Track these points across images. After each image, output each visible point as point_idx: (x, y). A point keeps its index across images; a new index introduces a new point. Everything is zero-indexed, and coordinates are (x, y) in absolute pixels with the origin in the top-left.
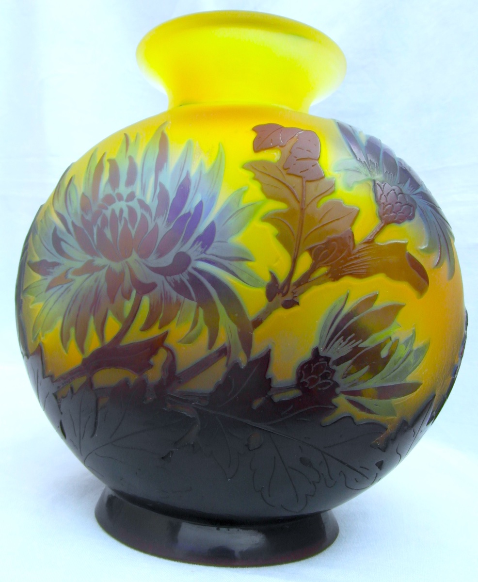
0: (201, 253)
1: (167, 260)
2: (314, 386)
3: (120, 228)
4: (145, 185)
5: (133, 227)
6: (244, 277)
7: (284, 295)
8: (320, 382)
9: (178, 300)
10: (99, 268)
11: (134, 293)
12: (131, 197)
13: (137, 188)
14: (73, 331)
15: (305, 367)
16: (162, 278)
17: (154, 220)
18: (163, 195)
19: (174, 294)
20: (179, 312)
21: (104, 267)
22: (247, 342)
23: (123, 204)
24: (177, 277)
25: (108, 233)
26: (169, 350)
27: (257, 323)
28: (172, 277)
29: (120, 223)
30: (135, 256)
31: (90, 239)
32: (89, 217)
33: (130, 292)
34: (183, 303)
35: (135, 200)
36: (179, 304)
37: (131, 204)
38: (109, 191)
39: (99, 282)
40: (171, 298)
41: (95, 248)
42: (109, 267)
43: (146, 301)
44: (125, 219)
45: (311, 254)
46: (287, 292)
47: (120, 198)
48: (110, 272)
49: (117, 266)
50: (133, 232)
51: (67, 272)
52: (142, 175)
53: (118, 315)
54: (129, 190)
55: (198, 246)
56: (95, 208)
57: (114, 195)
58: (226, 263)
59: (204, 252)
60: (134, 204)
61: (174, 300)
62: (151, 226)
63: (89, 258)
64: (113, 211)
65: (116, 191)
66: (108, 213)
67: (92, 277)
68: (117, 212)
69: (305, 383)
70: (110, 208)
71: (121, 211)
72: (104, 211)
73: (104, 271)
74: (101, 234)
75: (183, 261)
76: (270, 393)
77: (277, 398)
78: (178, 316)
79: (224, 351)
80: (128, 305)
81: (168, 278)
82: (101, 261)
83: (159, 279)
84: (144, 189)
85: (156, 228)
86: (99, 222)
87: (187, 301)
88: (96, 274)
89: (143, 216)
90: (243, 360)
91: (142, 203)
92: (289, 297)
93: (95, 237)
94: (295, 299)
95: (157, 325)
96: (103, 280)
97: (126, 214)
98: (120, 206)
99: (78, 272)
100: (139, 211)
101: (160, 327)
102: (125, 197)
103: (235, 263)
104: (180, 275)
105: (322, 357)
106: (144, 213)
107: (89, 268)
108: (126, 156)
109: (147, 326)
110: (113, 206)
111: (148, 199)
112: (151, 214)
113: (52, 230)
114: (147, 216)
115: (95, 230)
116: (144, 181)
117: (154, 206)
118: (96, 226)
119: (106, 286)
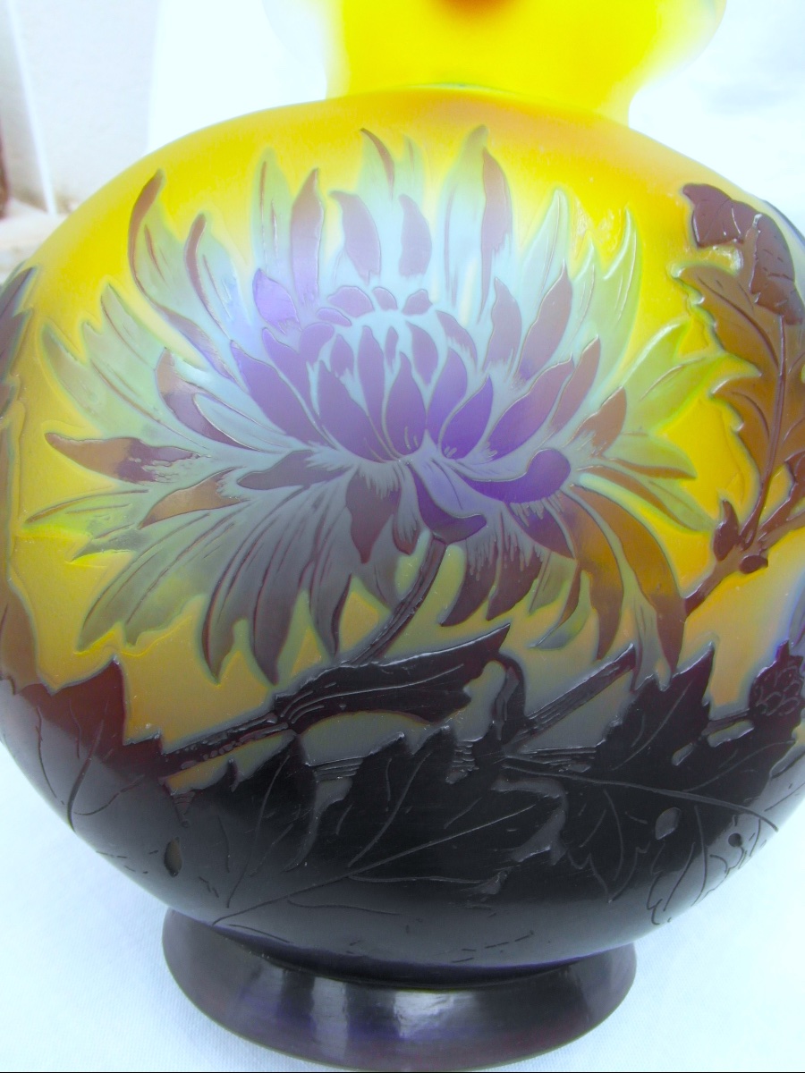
0: (593, 455)
1: (515, 466)
2: (774, 710)
3: (390, 378)
5: (427, 380)
6: (677, 509)
7: (746, 547)
8: (783, 703)
9: (534, 554)
10: (325, 475)
11: (425, 537)
12: (419, 303)
13: (433, 282)
14: (242, 629)
15: (766, 679)
16: (499, 505)
17: (484, 368)
18: (505, 311)
19: (527, 544)
20: (536, 582)
21: (340, 472)
22: (672, 640)
23: (397, 320)
24: (537, 506)
25: (354, 387)
26: (511, 665)
27: (695, 601)
28: (525, 505)
29: (390, 363)
30: (429, 450)
31: (299, 397)
32: (290, 339)
33: (416, 534)
34: (548, 561)
35: (431, 311)
36: (536, 566)
37: (417, 320)
38: (349, 276)
39: (327, 508)
40: (518, 551)
41: (314, 422)
42: (357, 473)
43: (454, 557)
44: (403, 355)
45: (791, 470)
46: (751, 541)
47: (388, 302)
48: (358, 486)
49: (380, 473)
50: (427, 393)
51: (218, 477)
52: (446, 253)
53: (381, 589)
54: (412, 286)
55: (586, 441)
56: (306, 318)
57: (369, 291)
58: (643, 480)
59: (601, 455)
60: (428, 322)
61: (527, 556)
62: (474, 382)
63: (296, 445)
64: (368, 334)
65: (374, 282)
66: (353, 335)
67: (304, 494)
68: (381, 337)
69: (762, 707)
70: (359, 323)
71: (393, 336)
72: (339, 329)
73: (342, 482)
74: (332, 387)
75: (552, 471)
76: (704, 733)
77: (715, 739)
78: (533, 590)
79: (630, 661)
80: (408, 567)
81: (514, 506)
82: (331, 454)
83: (493, 508)
84: (452, 288)
85: (487, 393)
86: (325, 354)
87: (556, 558)
88: (316, 489)
89: (454, 358)
90: (661, 673)
91: (449, 323)
92: (754, 551)
93: (314, 393)
94: (763, 555)
95: (484, 609)
96: (340, 498)
97: (405, 344)
98: (380, 322)
99: (253, 481)
100: (442, 343)
101: (490, 617)
102: (401, 302)
103: (661, 482)
104: (544, 500)
105: (792, 657)
106: (457, 348)
107: (292, 471)
108: (391, 196)
109: (457, 615)
110: (367, 319)
111: (465, 313)
112: (474, 355)
113: (153, 360)
114: (465, 356)
115: (313, 376)
116: (452, 269)
117: (482, 334)
118: (317, 366)
119: (347, 517)
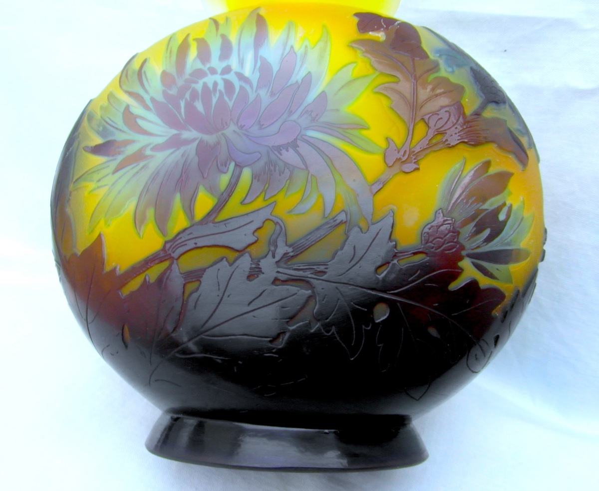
0: (312, 121)
2: (441, 249)
3: (214, 100)
4: (243, 60)
5: (231, 99)
8: (446, 245)
10: (187, 142)
11: (232, 166)
12: (227, 70)
13: (234, 62)
14: (151, 213)
16: (267, 148)
17: (256, 91)
18: (264, 68)
20: (288, 181)
21: (194, 140)
23: (217, 78)
25: (199, 106)
29: (215, 95)
30: (232, 127)
31: (176, 113)
32: (173, 92)
33: (227, 165)
34: (293, 172)
35: (232, 73)
37: (226, 77)
38: (199, 65)
39: (188, 156)
41: (182, 122)
42: (200, 140)
43: (246, 173)
44: (220, 92)
47: (213, 71)
48: (202, 145)
49: (210, 139)
50: (231, 104)
51: (143, 149)
52: (239, 50)
53: (211, 190)
54: (224, 64)
55: (307, 115)
56: (180, 83)
57: (206, 69)
60: (232, 77)
62: (252, 97)
63: (174, 132)
64: (205, 85)
65: (208, 66)
66: (199, 87)
67: (178, 152)
68: (211, 86)
69: (431, 247)
70: (201, 82)
71: (215, 84)
72: (193, 85)
73: (195, 145)
74: (190, 107)
76: (395, 259)
77: (403, 263)
80: (224, 180)
82: (191, 134)
84: (242, 63)
85: (258, 99)
86: (187, 96)
88: (183, 149)
89: (241, 88)
90: (363, 225)
91: (240, 76)
93: (183, 110)
94: (415, 165)
95: (262, 196)
96: (193, 152)
97: (221, 86)
98: (210, 80)
99: (157, 148)
100: (237, 84)
102: (219, 71)
103: (350, 131)
106: (244, 85)
107: (175, 143)
108: (217, 35)
110: (205, 80)
111: (247, 72)
112: (251, 86)
113: (122, 109)
114: (248, 88)
115: (182, 104)
116: (241, 56)
117: (255, 78)
118: (184, 100)
119: (196, 160)
